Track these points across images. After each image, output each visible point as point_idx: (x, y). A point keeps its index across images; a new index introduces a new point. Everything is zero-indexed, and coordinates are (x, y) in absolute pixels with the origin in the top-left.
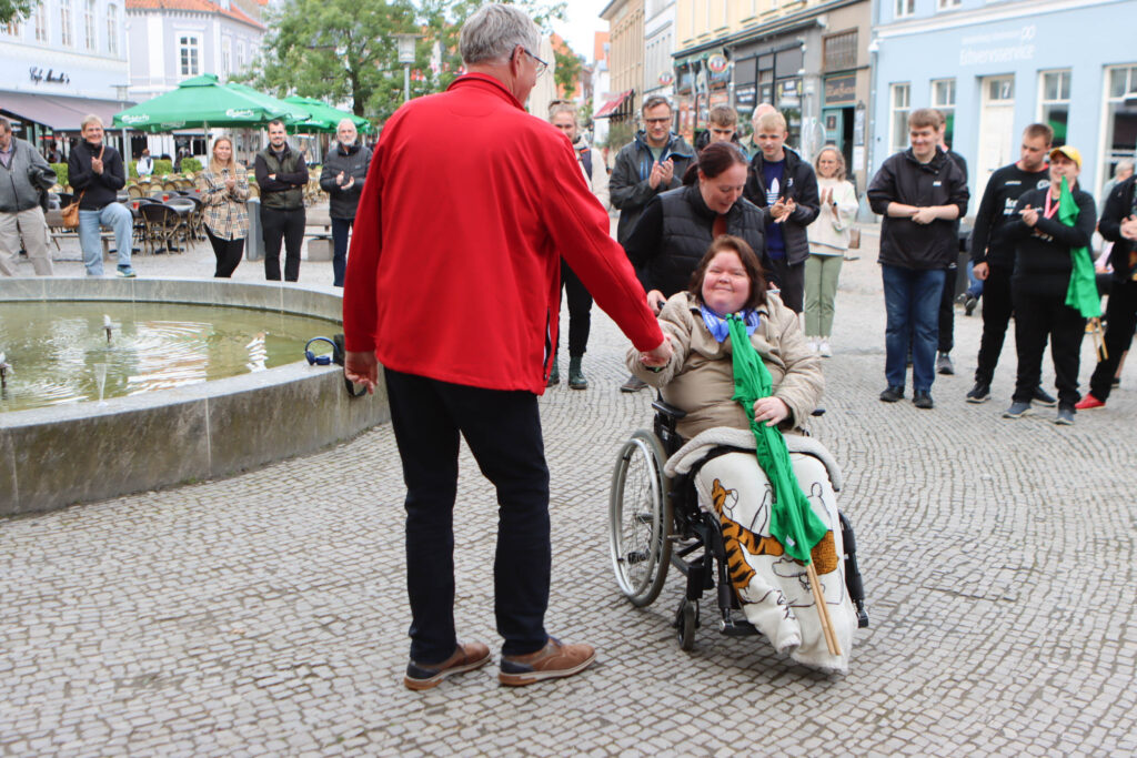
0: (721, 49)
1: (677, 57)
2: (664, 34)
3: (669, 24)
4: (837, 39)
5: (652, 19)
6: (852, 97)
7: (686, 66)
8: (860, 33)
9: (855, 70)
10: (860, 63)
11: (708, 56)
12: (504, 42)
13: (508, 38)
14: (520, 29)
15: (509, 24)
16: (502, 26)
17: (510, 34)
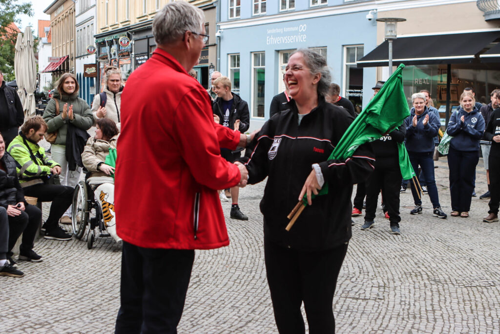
0: (126, 33)
1: (97, 37)
2: (89, 23)
3: (92, 18)
5: (79, 15)
7: (104, 42)
11: (118, 37)
12: (177, 31)
13: (180, 27)
14: (187, 20)
15: (179, 19)
16: (175, 20)
17: (181, 25)
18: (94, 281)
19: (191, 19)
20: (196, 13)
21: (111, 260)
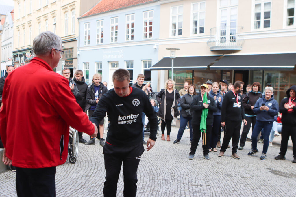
0: (29, 51)
1: (13, 52)
2: (9, 45)
3: (11, 43)
4: (67, 50)
5: (3, 41)
6: (72, 66)
7: (17, 55)
8: (74, 49)
9: (73, 59)
10: (74, 57)
11: (25, 53)
12: (48, 48)
13: (49, 46)
14: (53, 42)
15: (49, 41)
16: (47, 42)
17: (50, 44)
18: (62, 180)
19: (55, 41)
20: (58, 39)
21: (64, 169)
